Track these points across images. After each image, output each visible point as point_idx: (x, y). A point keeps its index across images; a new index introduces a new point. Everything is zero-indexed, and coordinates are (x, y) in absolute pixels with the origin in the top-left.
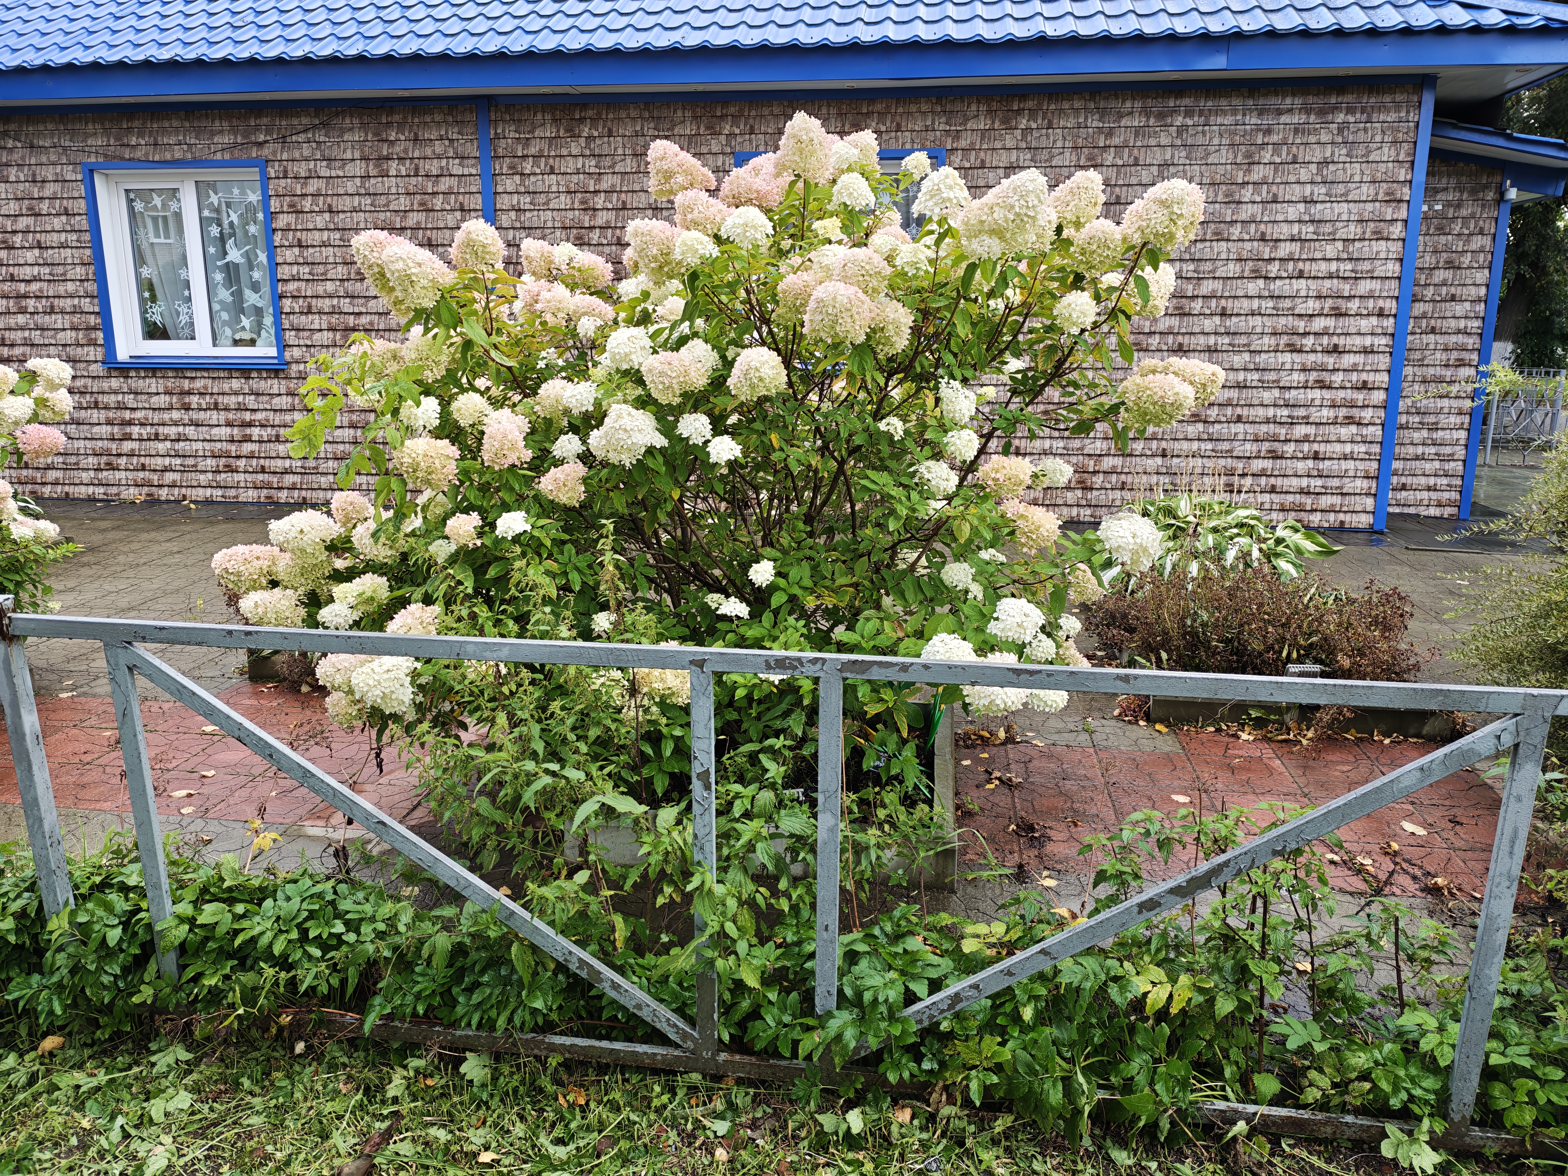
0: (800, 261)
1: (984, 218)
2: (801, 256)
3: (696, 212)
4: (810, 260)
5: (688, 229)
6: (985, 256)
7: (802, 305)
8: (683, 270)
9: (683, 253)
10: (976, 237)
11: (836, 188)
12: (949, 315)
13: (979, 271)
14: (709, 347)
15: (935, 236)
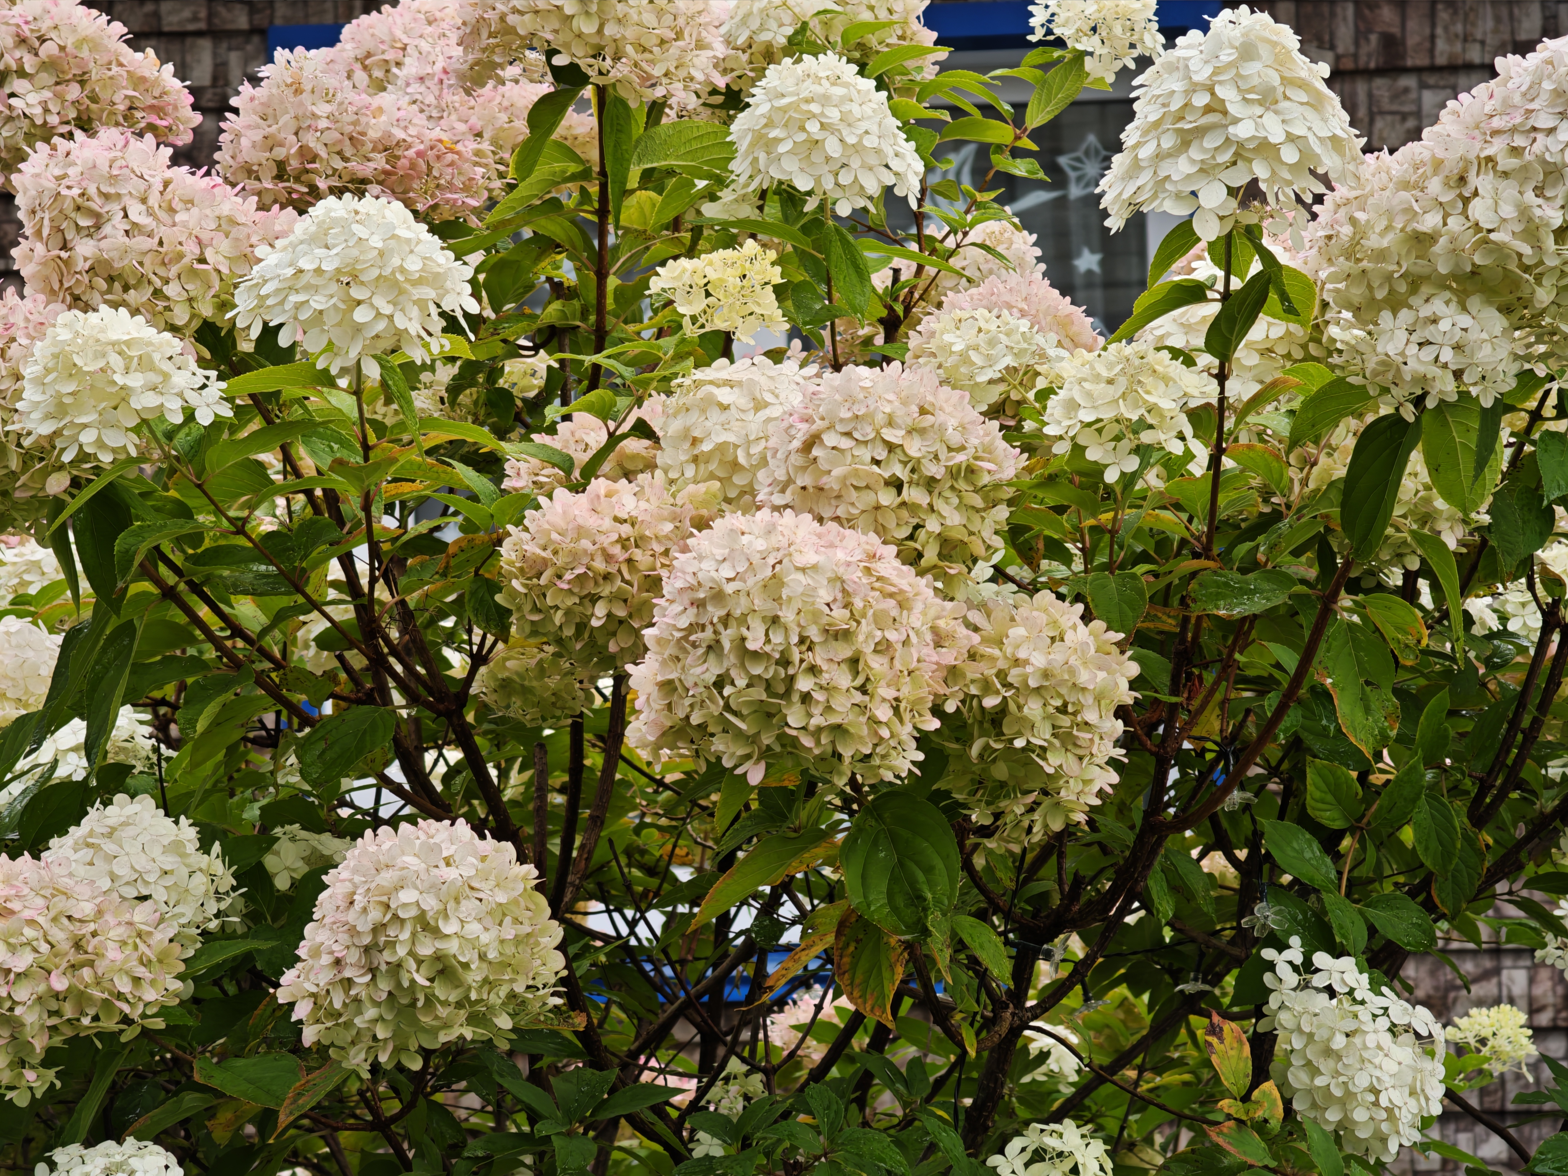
0: (598, 437)
1: (1430, 222)
2: (604, 413)
3: (115, 228)
4: (642, 429)
5: (79, 303)
6: (1446, 387)
7: (615, 624)
8: (57, 484)
9: (59, 409)
10: (1395, 304)
11: (742, 122)
12: (1290, 660)
13: (1416, 461)
14: (187, 832)
15: (1211, 309)
